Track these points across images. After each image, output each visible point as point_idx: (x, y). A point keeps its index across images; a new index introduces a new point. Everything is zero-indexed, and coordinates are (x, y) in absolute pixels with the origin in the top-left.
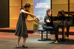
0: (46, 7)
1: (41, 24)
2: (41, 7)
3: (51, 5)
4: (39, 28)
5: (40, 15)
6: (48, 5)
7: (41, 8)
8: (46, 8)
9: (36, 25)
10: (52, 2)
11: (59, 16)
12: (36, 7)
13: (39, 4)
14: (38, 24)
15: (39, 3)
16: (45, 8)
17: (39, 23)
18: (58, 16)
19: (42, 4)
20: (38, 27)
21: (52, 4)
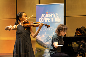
0: (56, 21)
1: (48, 48)
2: (47, 21)
3: (65, 17)
4: (44, 55)
5: (46, 33)
6: (59, 17)
7: (49, 21)
8: (56, 23)
9: (39, 49)
10: (67, 12)
11: (78, 36)
12: (41, 20)
13: (45, 16)
14: (43, 48)
15: (44, 14)
16: (54, 23)
17: (45, 47)
18: (75, 36)
19: (49, 15)
20: (44, 53)
21: (67, 16)
